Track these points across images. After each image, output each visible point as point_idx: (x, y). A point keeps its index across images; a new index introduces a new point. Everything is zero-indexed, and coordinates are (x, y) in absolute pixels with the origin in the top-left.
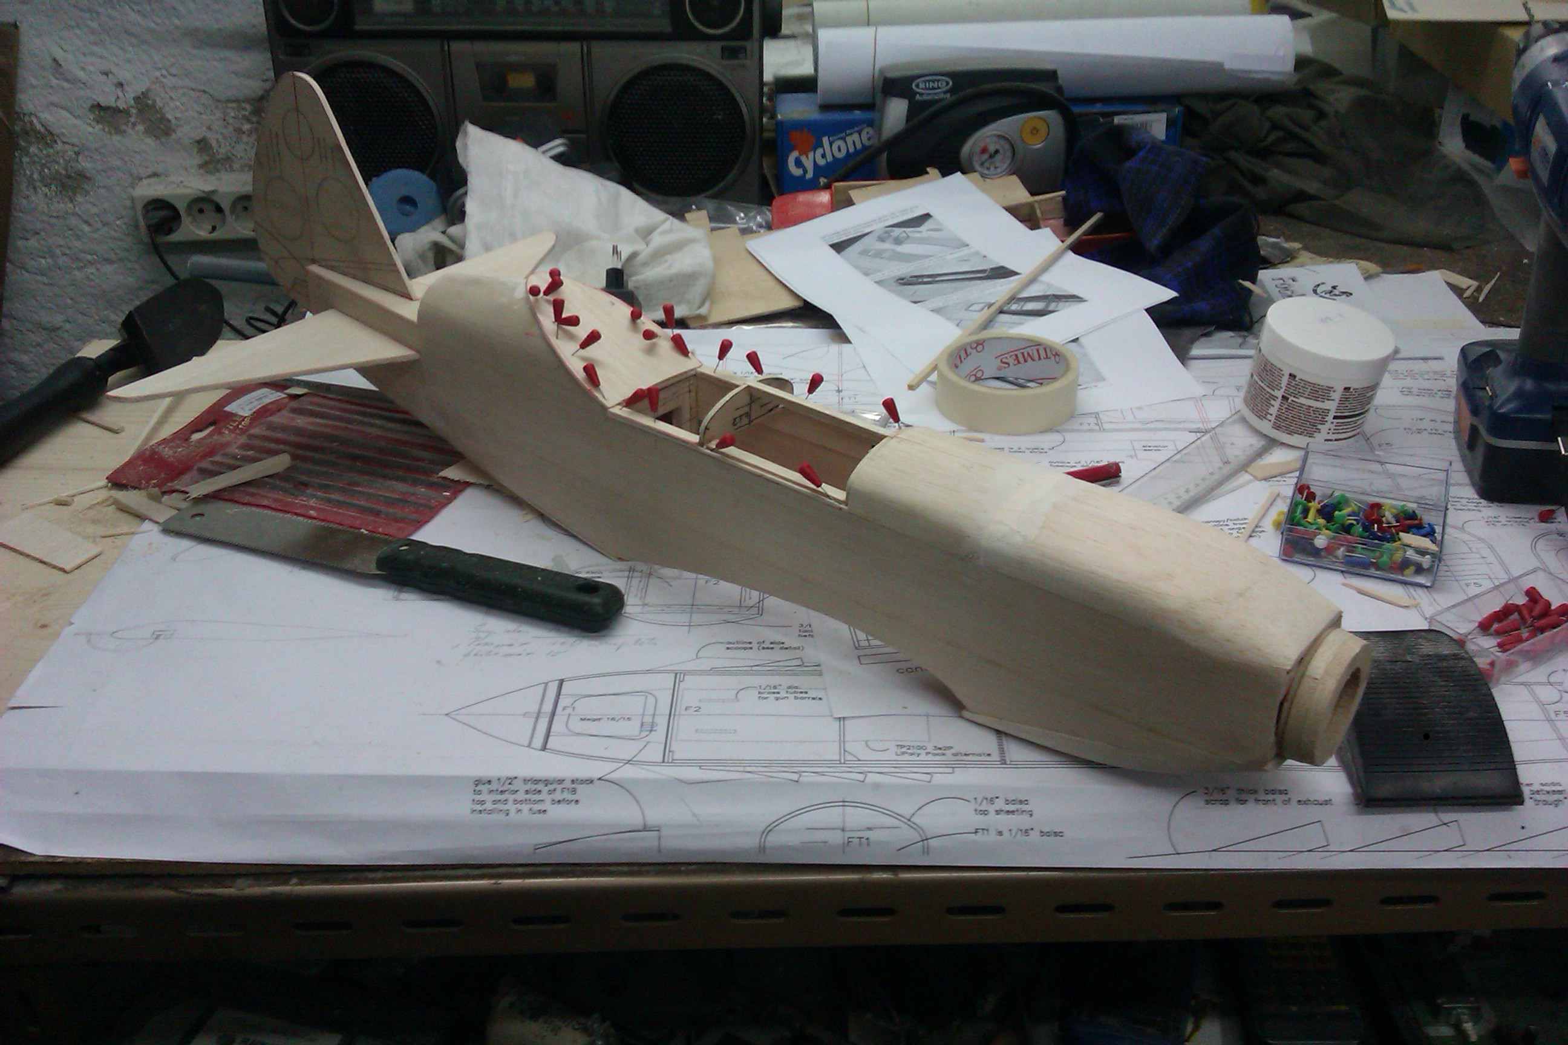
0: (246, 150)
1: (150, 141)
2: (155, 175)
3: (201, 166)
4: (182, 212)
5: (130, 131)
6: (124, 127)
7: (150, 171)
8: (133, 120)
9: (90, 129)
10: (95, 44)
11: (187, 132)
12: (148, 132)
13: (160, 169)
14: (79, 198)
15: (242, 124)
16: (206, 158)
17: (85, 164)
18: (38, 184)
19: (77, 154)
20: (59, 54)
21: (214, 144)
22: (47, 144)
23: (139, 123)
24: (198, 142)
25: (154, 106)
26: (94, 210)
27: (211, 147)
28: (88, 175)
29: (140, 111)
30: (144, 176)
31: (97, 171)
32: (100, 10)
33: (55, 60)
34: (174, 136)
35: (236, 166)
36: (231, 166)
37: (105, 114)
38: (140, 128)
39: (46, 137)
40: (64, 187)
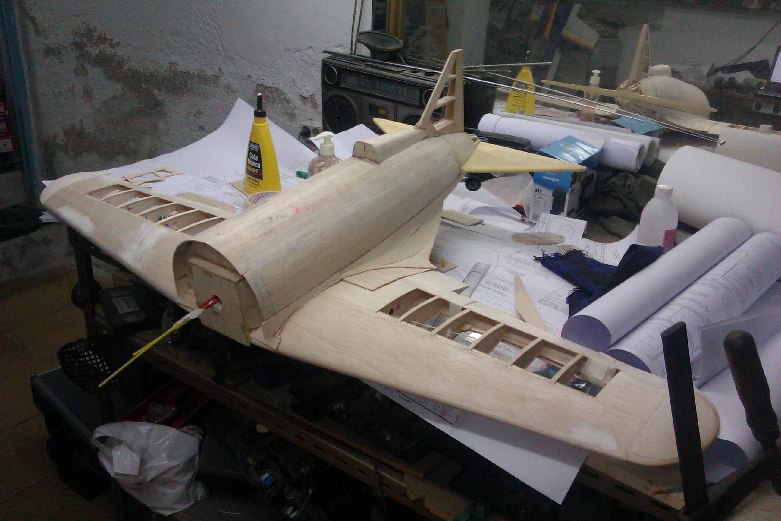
1: (312, 109)
4: (311, 132)
6: (306, 103)
8: (309, 101)
9: (298, 102)
10: (304, 77)
12: (312, 106)
14: (293, 121)
17: (296, 112)
18: (284, 115)
19: (295, 108)
20: (295, 78)
23: (310, 103)
25: (314, 99)
26: (296, 126)
28: (296, 115)
29: (311, 100)
31: (298, 114)
32: (307, 68)
33: (294, 80)
37: (304, 99)
38: (310, 105)
39: (288, 102)
40: (290, 117)
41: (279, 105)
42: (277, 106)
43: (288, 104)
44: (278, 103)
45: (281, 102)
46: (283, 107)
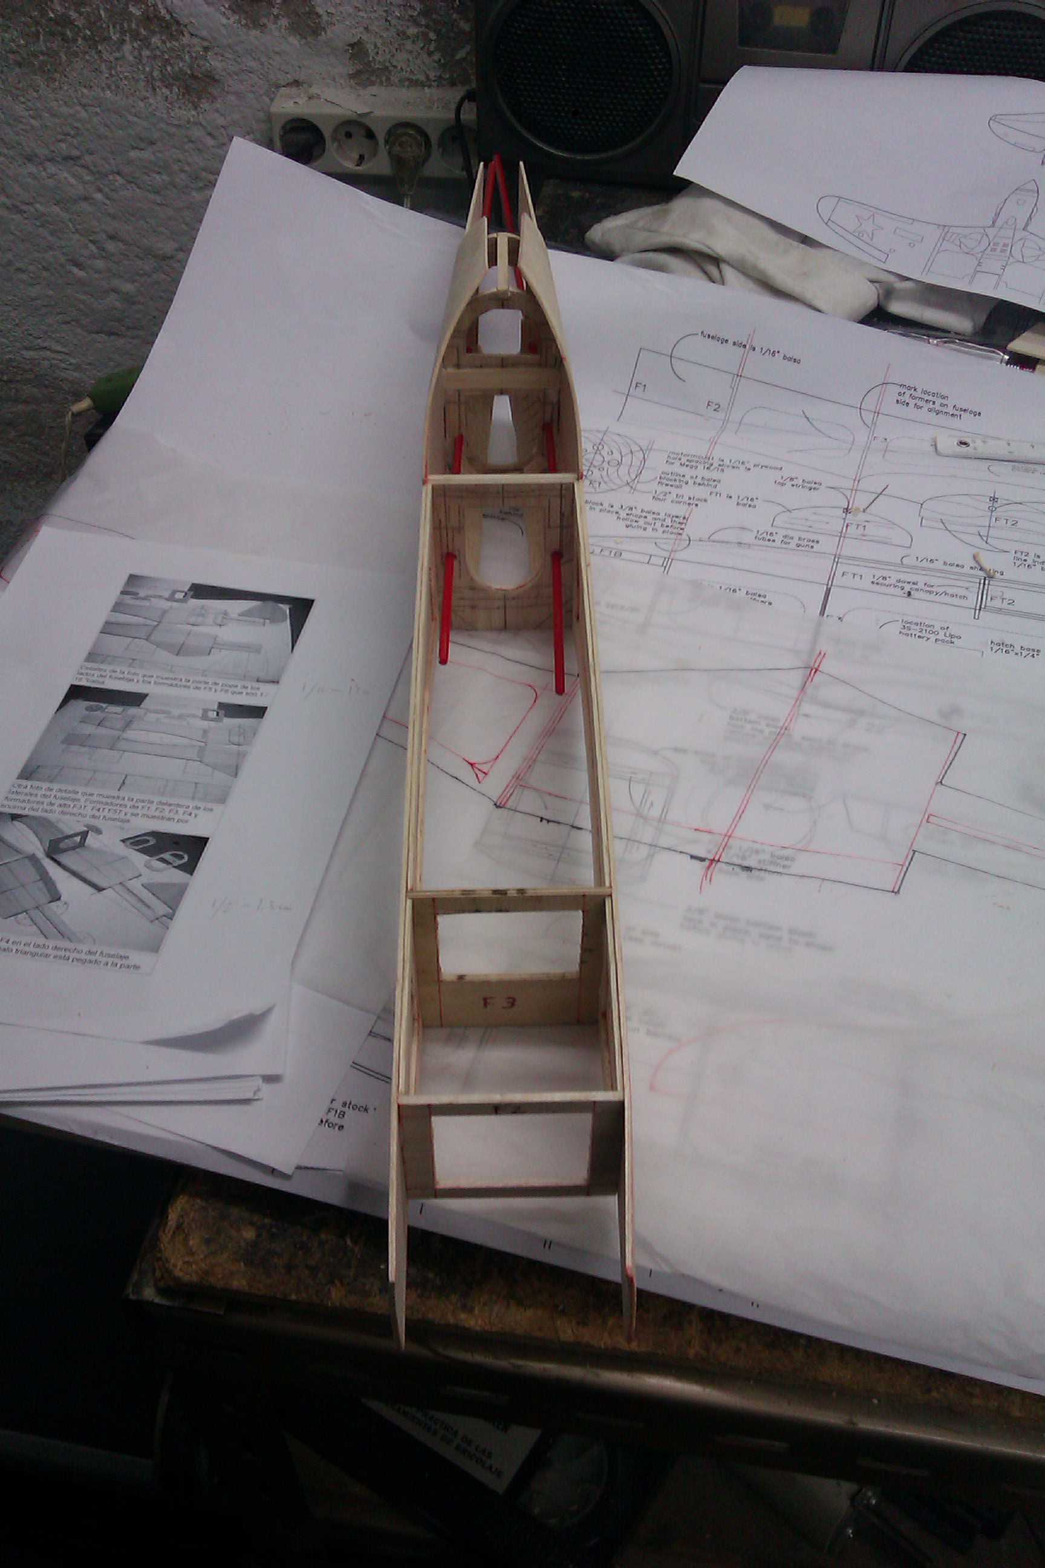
0: (408, 60)
1: (294, 40)
2: (297, 83)
3: (352, 76)
4: (328, 137)
5: (271, 26)
6: (265, 21)
7: (290, 78)
8: (275, 11)
9: (224, 21)
11: (341, 32)
12: (294, 29)
13: (301, 77)
14: (205, 105)
15: (408, 27)
16: (360, 67)
17: (215, 63)
18: (158, 84)
19: (206, 49)
21: (370, 48)
22: (171, 35)
23: (283, 17)
24: (352, 45)
26: (221, 121)
27: (367, 54)
28: (217, 77)
29: (286, 2)
30: (283, 83)
31: (229, 74)
34: (323, 37)
35: (394, 79)
36: (388, 79)
38: (284, 22)
39: (171, 27)
40: (188, 90)
41: (127, 48)
42: (117, 55)
43: (172, 37)
44: (123, 42)
45: (135, 36)
46: (146, 53)
